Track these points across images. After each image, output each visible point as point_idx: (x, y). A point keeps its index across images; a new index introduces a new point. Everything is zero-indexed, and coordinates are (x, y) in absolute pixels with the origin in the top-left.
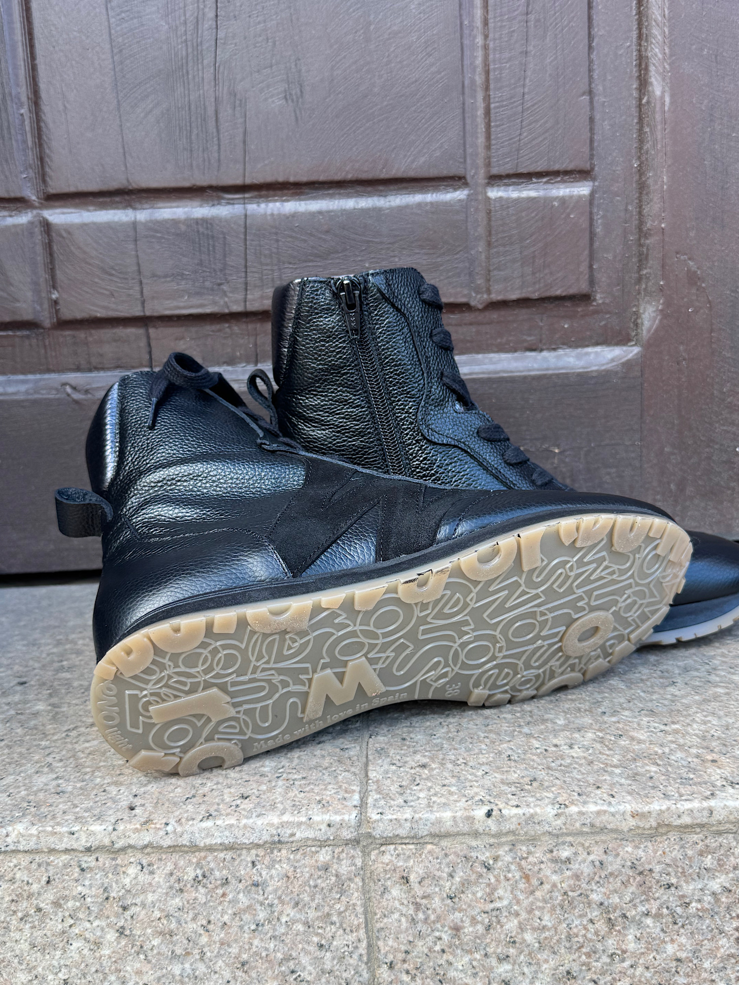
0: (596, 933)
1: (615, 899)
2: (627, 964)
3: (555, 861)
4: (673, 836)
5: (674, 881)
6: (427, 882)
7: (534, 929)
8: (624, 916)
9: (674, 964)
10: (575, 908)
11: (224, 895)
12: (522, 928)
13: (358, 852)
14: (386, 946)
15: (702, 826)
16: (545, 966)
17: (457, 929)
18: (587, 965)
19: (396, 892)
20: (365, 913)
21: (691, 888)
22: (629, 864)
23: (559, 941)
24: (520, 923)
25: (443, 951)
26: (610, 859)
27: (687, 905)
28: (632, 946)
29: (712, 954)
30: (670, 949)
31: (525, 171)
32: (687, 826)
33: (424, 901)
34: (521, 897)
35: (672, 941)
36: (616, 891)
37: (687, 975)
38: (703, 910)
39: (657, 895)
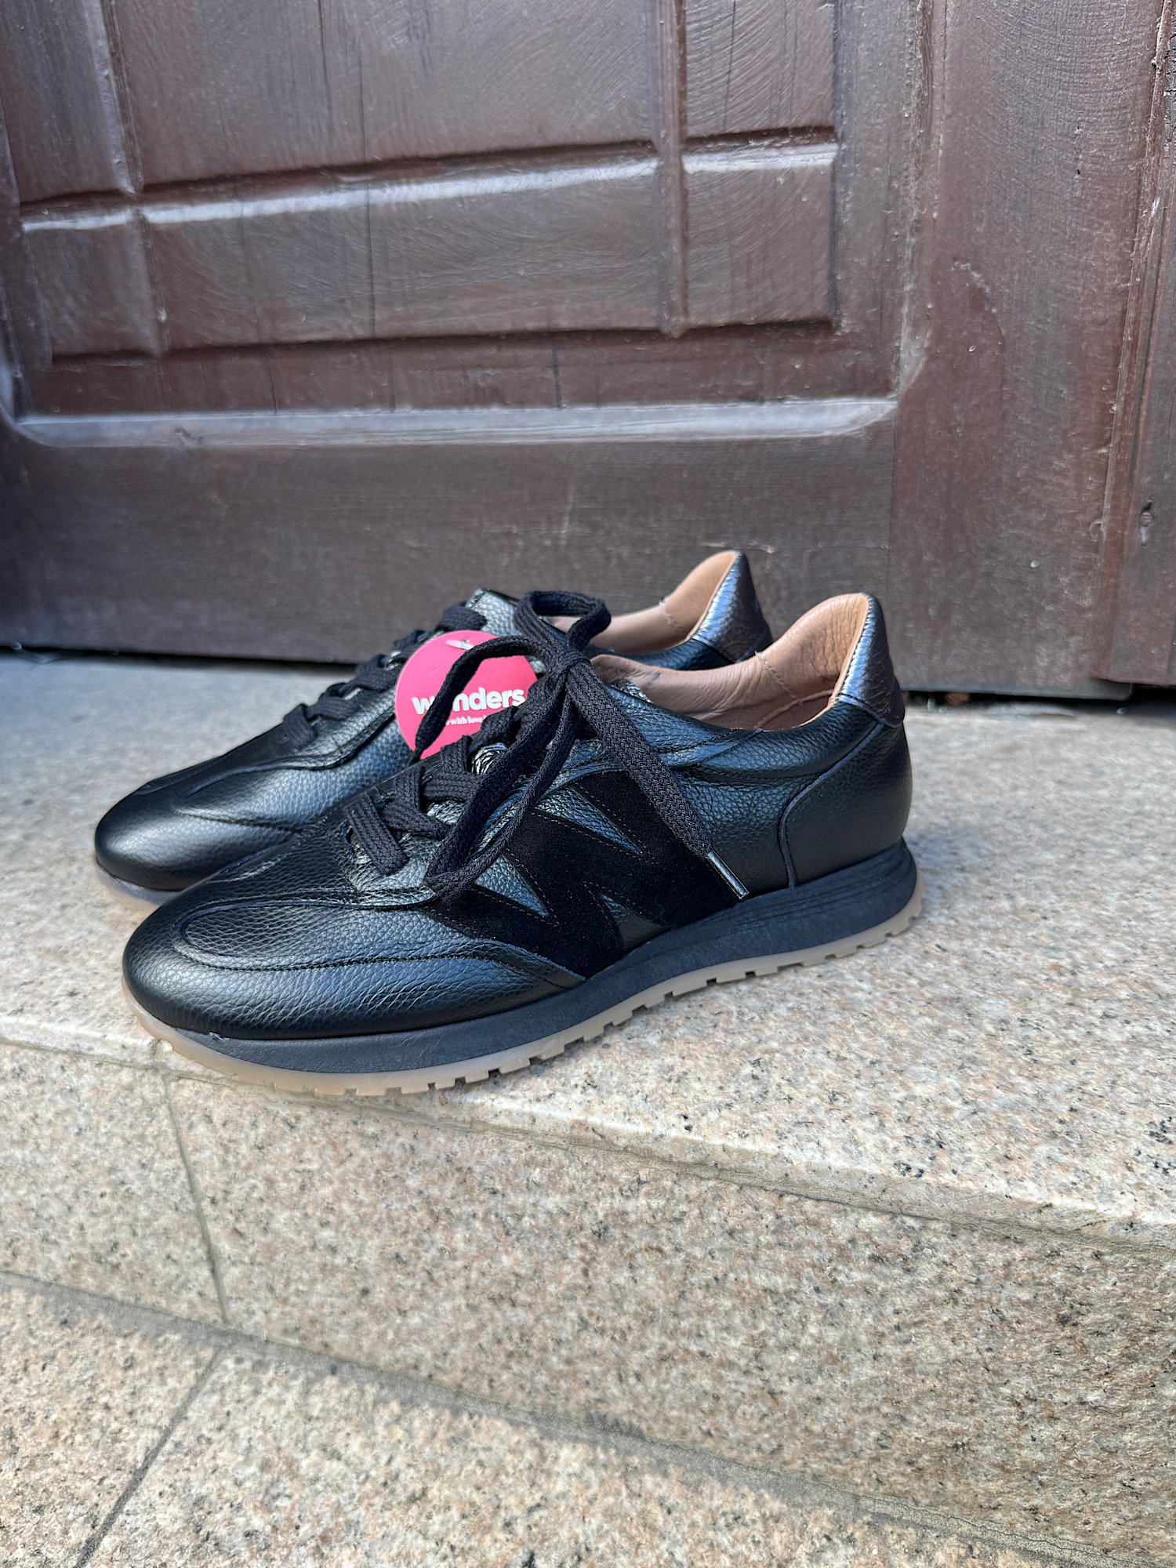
0: (420, 1221)
1: (434, 1191)
2: (459, 1264)
3: (362, 1134)
4: (491, 1136)
5: (499, 1187)
6: (230, 1126)
7: (352, 1202)
8: (448, 1212)
9: (512, 1278)
10: (391, 1189)
11: (43, 1093)
12: (338, 1198)
13: (158, 1079)
14: (203, 1180)
15: (526, 1133)
16: (370, 1243)
17: (270, 1182)
18: (417, 1253)
19: (201, 1129)
20: (179, 1142)
21: (520, 1199)
22: (443, 1156)
23: (380, 1220)
24: (335, 1193)
25: (261, 1200)
26: (422, 1146)
27: (519, 1218)
28: (461, 1246)
29: (556, 1278)
30: (506, 1261)
31: (736, 129)
32: (506, 1129)
33: (231, 1145)
34: (332, 1164)
35: (507, 1252)
36: (434, 1183)
37: (529, 1293)
38: (536, 1226)
39: (482, 1198)
